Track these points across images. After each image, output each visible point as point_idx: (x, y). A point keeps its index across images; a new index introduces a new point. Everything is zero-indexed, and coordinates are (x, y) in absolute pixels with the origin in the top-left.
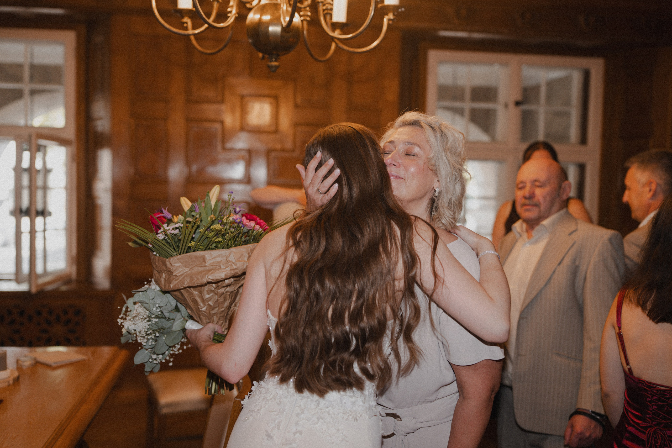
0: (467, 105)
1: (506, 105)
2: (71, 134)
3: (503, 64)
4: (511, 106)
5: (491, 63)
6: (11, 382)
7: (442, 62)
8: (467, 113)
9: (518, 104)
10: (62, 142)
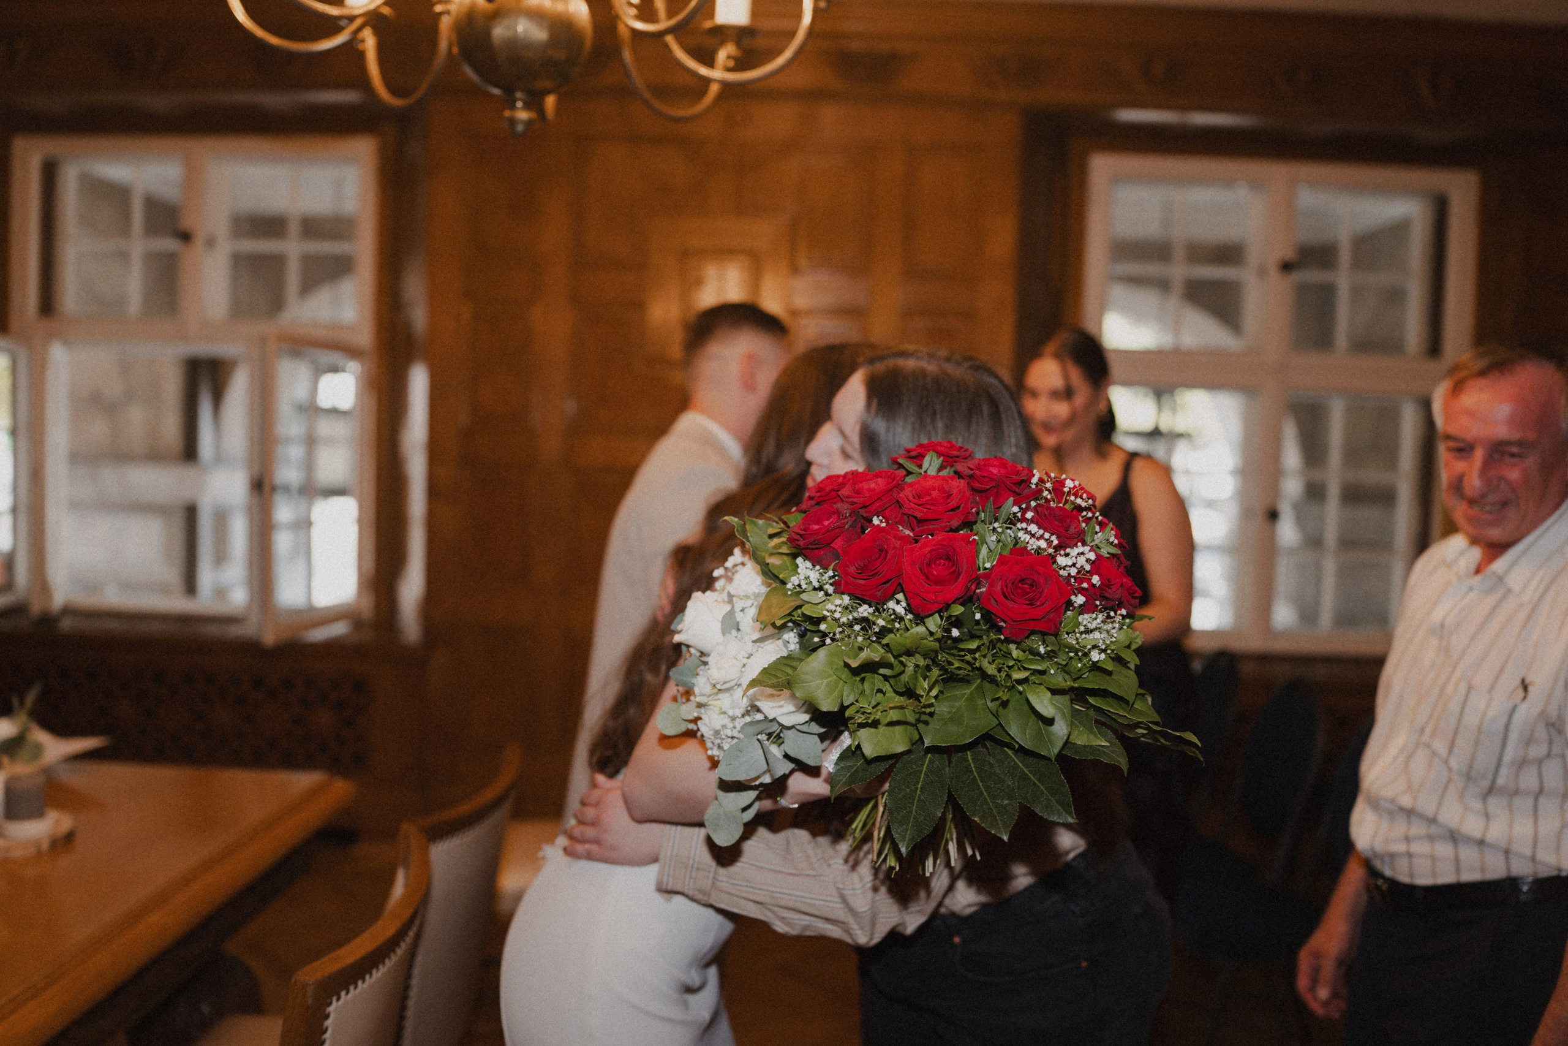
0: (1179, 271)
1: (1262, 272)
2: (365, 337)
3: (1256, 185)
4: (1274, 273)
5: (1229, 183)
6: (45, 846)
7: (1117, 180)
8: (1178, 287)
9: (1287, 267)
10: (353, 352)
